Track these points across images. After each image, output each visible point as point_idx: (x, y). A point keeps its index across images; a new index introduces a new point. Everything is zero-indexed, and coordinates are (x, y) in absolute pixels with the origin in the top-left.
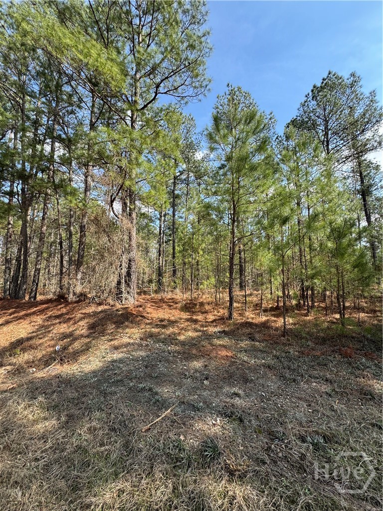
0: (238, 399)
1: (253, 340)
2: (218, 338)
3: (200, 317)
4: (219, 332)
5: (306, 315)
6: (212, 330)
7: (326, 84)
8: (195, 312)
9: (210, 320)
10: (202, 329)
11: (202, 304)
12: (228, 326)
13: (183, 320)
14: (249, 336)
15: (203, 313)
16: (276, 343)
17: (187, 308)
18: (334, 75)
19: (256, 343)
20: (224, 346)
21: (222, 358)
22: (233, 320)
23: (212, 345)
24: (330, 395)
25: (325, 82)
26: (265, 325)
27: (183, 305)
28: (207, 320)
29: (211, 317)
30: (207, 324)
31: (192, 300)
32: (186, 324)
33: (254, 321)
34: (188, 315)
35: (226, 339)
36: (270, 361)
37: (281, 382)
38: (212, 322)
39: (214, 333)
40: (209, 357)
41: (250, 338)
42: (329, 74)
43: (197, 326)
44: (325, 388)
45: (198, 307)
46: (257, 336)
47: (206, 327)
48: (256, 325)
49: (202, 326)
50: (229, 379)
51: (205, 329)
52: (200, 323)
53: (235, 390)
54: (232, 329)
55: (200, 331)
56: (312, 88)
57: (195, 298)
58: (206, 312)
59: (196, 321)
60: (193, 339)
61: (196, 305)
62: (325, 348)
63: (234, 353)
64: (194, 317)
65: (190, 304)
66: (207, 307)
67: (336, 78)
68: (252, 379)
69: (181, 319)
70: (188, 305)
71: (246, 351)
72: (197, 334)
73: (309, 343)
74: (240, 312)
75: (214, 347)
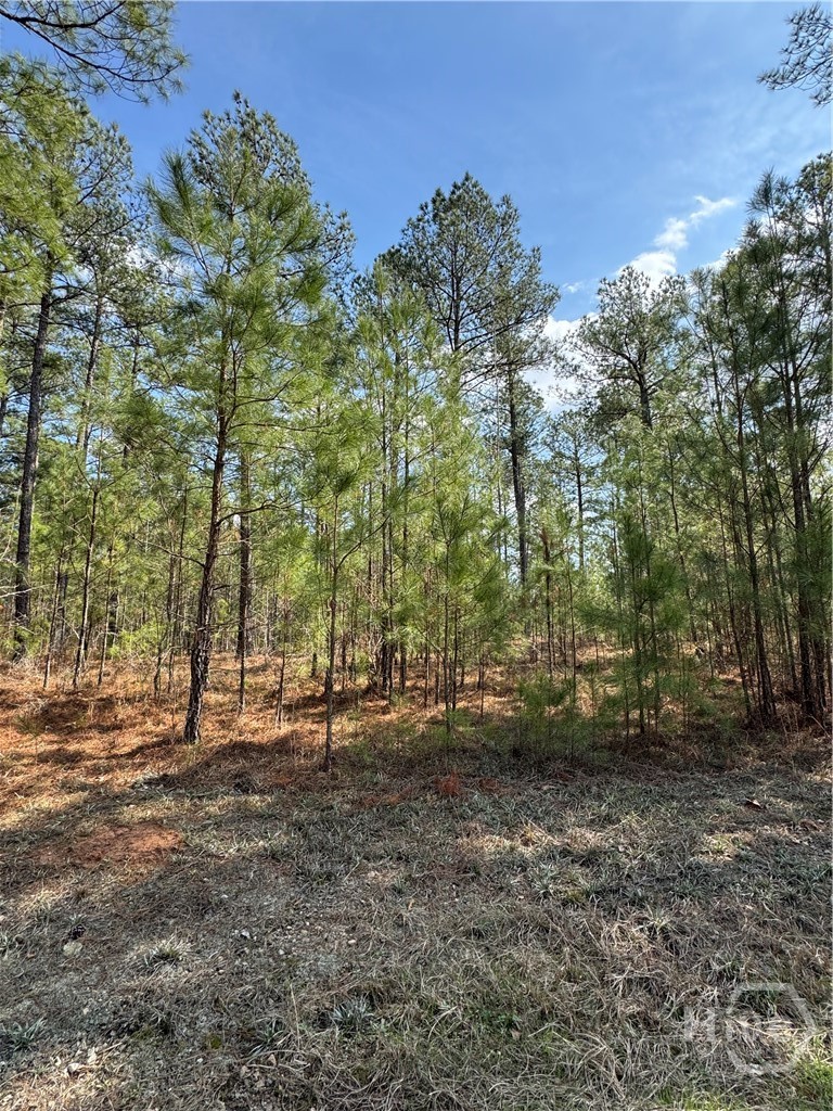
0: (168, 968)
1: (246, 791)
2: (142, 800)
3: (92, 745)
4: (149, 782)
5: (385, 710)
6: (124, 778)
7: (459, 197)
8: (77, 731)
9: (127, 750)
10: (91, 780)
11: (107, 704)
12: (178, 762)
13: (25, 761)
14: (238, 781)
15: (104, 730)
16: (304, 789)
17: (50, 721)
18: (474, 186)
19: (251, 799)
20: (156, 823)
21: (144, 858)
22: (197, 741)
23: (115, 824)
24: (400, 892)
25: (458, 193)
26: (283, 746)
27: (38, 711)
28: (115, 751)
29: (130, 740)
30: (114, 762)
31: (73, 693)
32: (35, 771)
33: (256, 739)
34: (52, 742)
35: (167, 800)
36: (279, 838)
37: (297, 889)
38: (131, 755)
39: (133, 787)
40: (96, 866)
41: (238, 785)
42: (467, 179)
43: (73, 774)
44: (394, 877)
45: (90, 713)
46: (258, 779)
47: (106, 772)
48: (261, 748)
49: (96, 771)
50: (152, 919)
51: (102, 779)
52: (88, 763)
53: (165, 945)
54: (189, 769)
55: (83, 788)
56: (434, 196)
57: (89, 685)
58: (118, 727)
59: (74, 759)
60: (51, 816)
61: (85, 707)
62: (411, 783)
63: (182, 835)
64: (72, 747)
65: (64, 705)
66: (123, 712)
67: (477, 193)
68: (221, 901)
69: (19, 757)
70: (57, 710)
71: (218, 826)
72: (68, 799)
73: (380, 777)
74: (223, 717)
75: (120, 832)
